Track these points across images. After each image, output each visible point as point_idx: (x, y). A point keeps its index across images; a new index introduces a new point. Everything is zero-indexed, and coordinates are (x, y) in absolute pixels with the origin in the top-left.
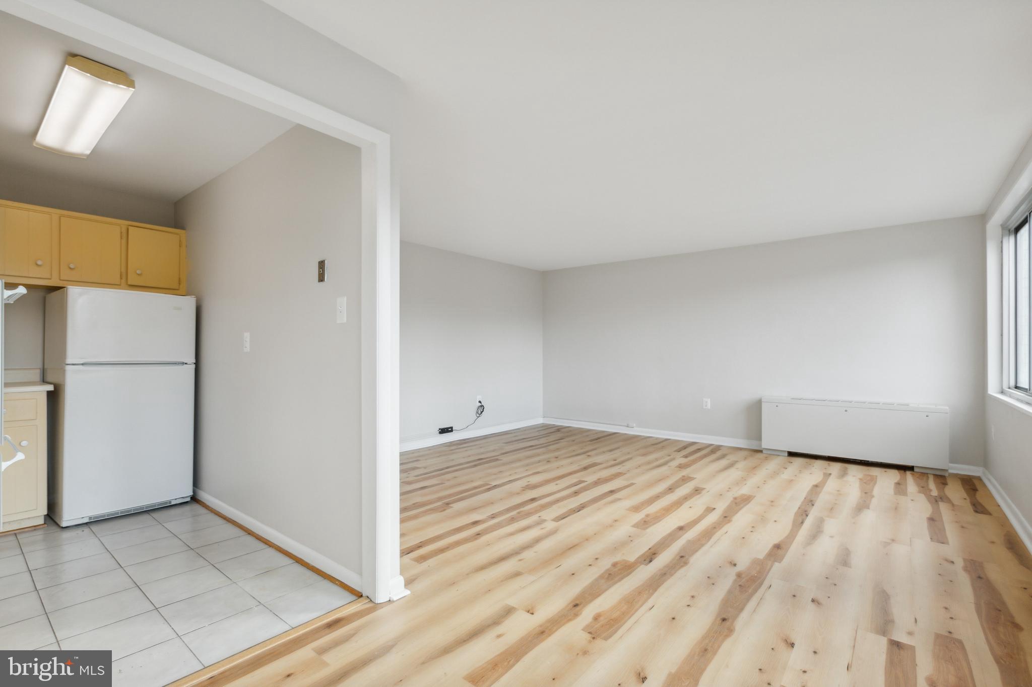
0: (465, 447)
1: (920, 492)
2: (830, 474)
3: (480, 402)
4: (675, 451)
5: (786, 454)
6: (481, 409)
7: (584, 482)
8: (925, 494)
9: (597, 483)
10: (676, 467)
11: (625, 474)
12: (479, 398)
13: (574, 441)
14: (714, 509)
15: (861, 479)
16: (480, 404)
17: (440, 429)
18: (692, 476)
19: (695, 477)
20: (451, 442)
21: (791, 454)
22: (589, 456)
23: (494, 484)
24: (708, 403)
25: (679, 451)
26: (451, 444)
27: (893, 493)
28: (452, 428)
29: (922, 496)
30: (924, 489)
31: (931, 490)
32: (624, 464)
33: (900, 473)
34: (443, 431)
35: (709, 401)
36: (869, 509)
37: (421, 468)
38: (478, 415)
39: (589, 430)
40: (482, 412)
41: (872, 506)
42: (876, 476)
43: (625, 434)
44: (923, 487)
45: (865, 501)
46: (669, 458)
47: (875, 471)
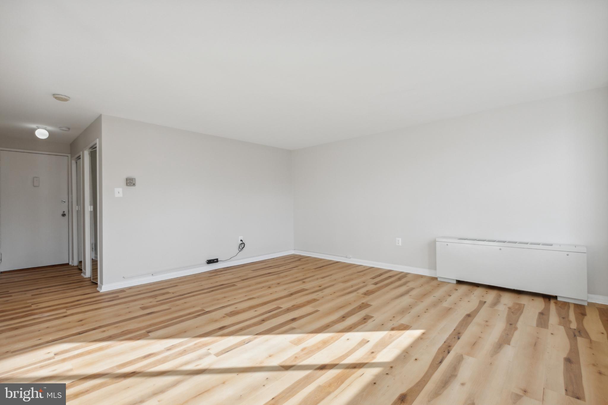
0: (223, 274)
1: (560, 324)
2: (485, 302)
3: (241, 240)
4: (371, 278)
5: (455, 282)
6: (242, 245)
7: (280, 308)
8: (564, 326)
9: (288, 310)
10: (362, 294)
11: (319, 300)
12: (241, 238)
13: (303, 269)
14: (368, 341)
15: (509, 308)
16: (241, 242)
17: (207, 260)
18: (369, 304)
19: (372, 304)
20: (216, 270)
21: (459, 282)
22: (304, 282)
23: (207, 310)
24: (399, 241)
25: (373, 279)
26: (216, 271)
27: (535, 326)
28: (217, 259)
29: (562, 328)
30: (564, 320)
31: (570, 322)
32: (323, 291)
33: (545, 302)
34: (210, 262)
35: (400, 239)
36: (509, 345)
37: (170, 293)
38: (240, 250)
39: (321, 260)
40: (243, 248)
41: (513, 342)
42: (524, 305)
43: (345, 263)
44: (563, 318)
45: (508, 334)
46: (364, 284)
47: (524, 300)
